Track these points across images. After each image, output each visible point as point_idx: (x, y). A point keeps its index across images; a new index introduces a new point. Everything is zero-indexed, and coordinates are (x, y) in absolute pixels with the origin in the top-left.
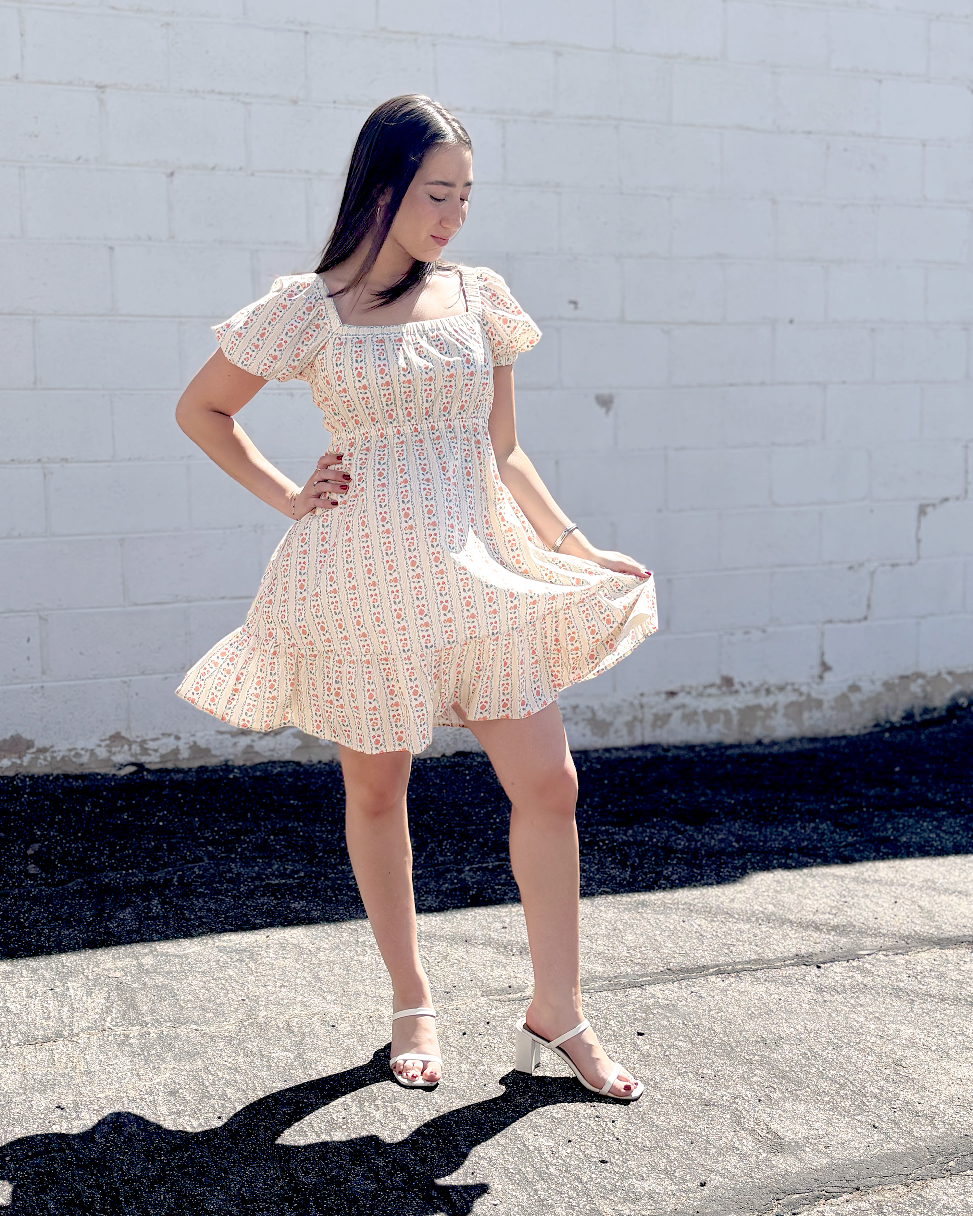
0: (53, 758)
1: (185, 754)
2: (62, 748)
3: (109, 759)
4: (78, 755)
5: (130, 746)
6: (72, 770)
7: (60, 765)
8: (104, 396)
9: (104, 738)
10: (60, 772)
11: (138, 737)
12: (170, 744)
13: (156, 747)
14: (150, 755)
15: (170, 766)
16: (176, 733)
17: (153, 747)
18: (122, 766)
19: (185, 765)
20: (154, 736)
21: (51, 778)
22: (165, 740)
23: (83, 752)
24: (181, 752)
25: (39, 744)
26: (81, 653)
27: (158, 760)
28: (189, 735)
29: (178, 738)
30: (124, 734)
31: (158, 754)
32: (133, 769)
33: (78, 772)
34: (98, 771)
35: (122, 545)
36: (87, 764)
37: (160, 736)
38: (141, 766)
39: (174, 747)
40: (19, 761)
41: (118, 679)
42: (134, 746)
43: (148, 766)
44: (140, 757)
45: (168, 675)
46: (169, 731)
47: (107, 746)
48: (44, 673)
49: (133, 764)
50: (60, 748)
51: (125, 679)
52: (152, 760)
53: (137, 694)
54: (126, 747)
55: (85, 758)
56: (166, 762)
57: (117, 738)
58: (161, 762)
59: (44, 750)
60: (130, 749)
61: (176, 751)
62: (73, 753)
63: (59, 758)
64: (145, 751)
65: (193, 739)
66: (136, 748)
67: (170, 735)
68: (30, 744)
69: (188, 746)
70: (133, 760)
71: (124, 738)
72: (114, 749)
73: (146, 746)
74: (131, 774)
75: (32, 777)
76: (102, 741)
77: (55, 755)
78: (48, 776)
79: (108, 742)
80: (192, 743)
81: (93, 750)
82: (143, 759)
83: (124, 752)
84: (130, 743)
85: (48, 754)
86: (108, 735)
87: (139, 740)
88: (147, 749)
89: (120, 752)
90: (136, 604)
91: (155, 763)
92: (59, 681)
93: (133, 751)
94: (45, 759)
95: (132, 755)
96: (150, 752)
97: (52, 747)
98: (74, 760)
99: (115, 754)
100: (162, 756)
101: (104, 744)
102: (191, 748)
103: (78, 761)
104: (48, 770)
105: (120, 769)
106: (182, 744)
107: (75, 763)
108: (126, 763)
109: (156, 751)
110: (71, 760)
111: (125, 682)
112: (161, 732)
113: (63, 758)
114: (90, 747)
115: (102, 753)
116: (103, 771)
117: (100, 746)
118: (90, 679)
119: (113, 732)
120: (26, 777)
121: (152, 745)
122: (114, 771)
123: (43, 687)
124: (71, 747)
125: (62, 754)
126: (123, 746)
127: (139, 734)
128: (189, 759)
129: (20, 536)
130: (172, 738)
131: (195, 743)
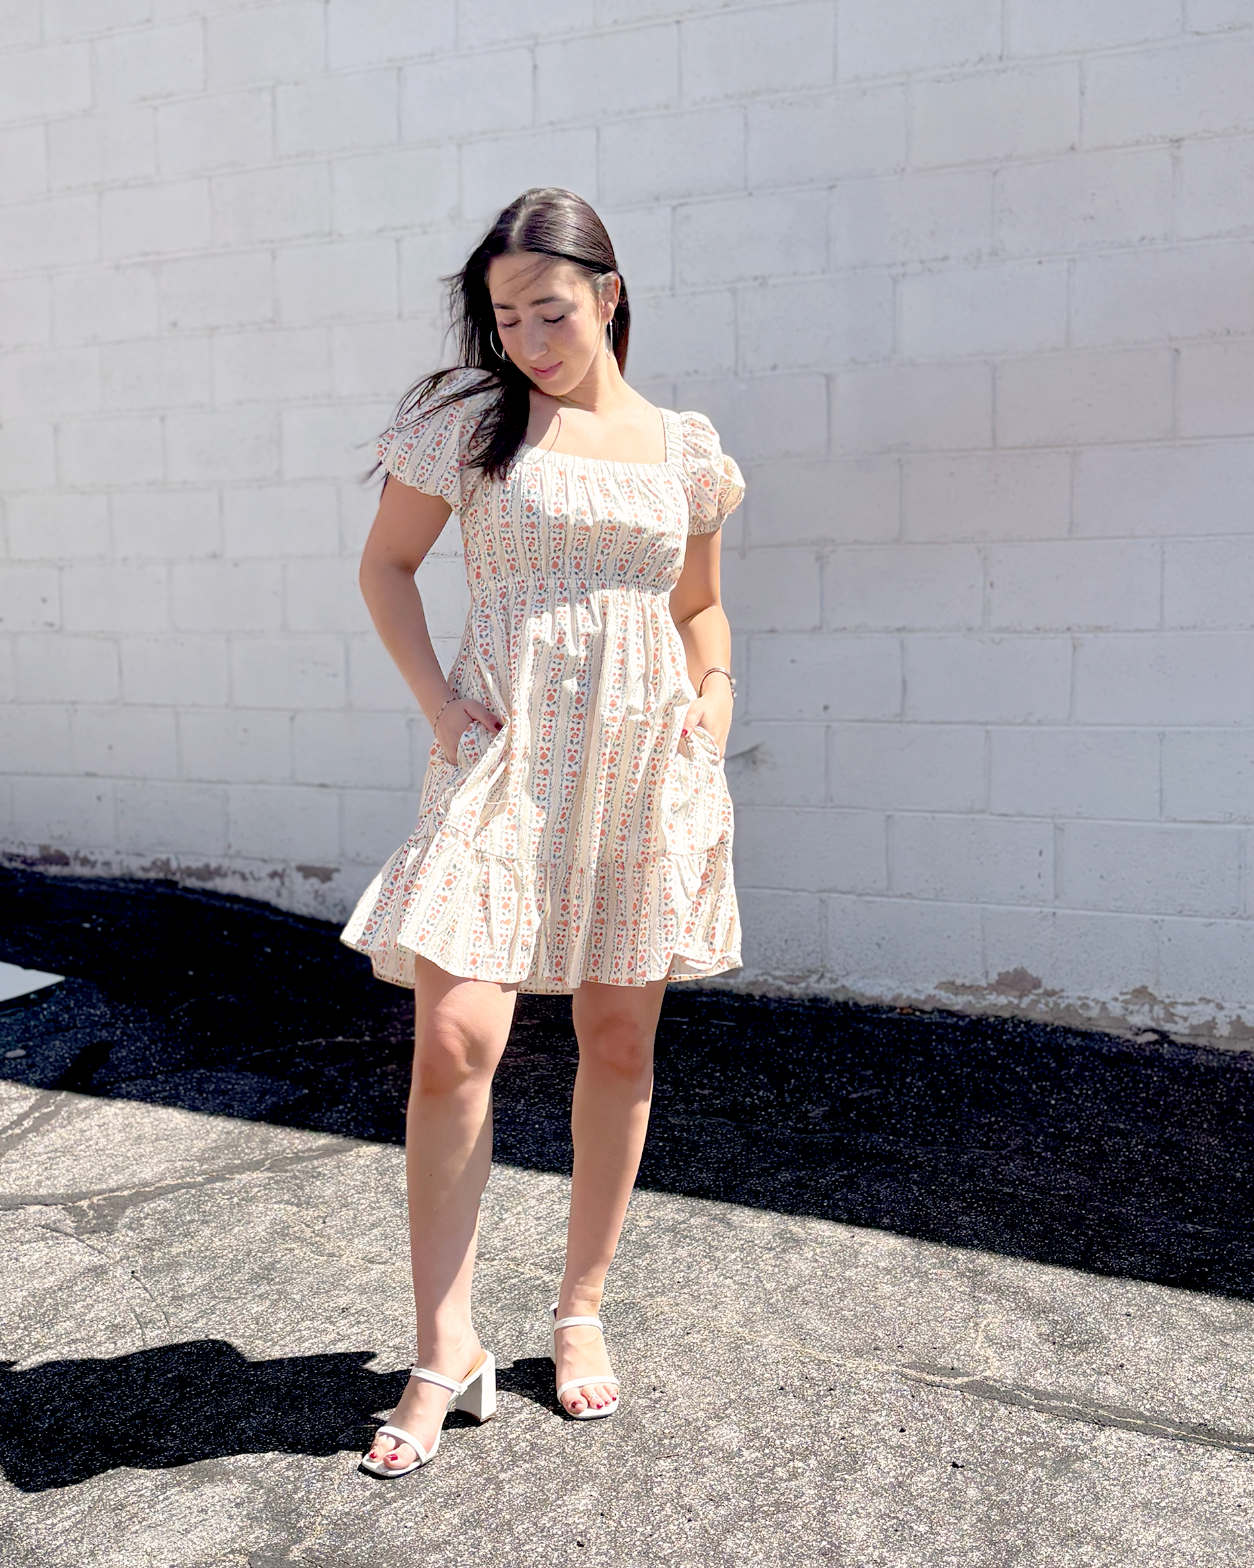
0: (1056, 1004)
1: (1224, 1030)
2: (1072, 995)
3: (1123, 1019)
4: (1085, 1006)
5: (1152, 1006)
6: (1076, 1024)
7: (1062, 1015)
8: (1153, 545)
9: (1125, 990)
10: (1062, 1023)
11: (1168, 997)
12: (1206, 1012)
13: (1185, 1015)
14: (1176, 1023)
15: (1202, 1042)
16: (1217, 1001)
17: (1180, 1014)
18: (1140, 1031)
19: (1222, 1047)
20: (1190, 1000)
21: (1048, 1029)
22: (1201, 1007)
23: (1092, 1004)
24: (1218, 1026)
25: (1048, 984)
26: (1102, 877)
27: (1187, 1031)
28: (1237, 1005)
29: (1220, 1007)
30: (1150, 990)
31: (1187, 1024)
32: (1152, 1037)
33: (1083, 1028)
34: (1107, 1031)
35: (1161, 740)
36: (1094, 1019)
37: (1197, 1001)
38: (1164, 1036)
39: (1210, 1018)
40: (1016, 1001)
41: (1147, 917)
42: (1156, 1008)
43: (1173, 1037)
44: (1162, 1023)
45: (1212, 920)
46: (1208, 997)
47: (1125, 1001)
48: (1057, 896)
49: (1154, 1031)
50: (1070, 994)
51: (1155, 917)
52: (1179, 1030)
53: (1170, 940)
54: (1147, 1007)
55: (1094, 1012)
56: (1198, 1035)
57: (1141, 993)
58: (1190, 1035)
59: (1050, 994)
60: (1151, 1011)
61: (1212, 1025)
62: (1079, 1003)
63: (1063, 1006)
64: (1170, 1017)
65: (1239, 1012)
66: (1159, 1011)
67: (1208, 1002)
68: (1037, 984)
69: (1228, 1020)
70: (1153, 1025)
71: (1151, 994)
72: (1131, 1007)
73: (1171, 1010)
74: (1149, 1043)
75: (1027, 1023)
76: (1122, 994)
77: (1060, 1001)
78: (1046, 1025)
79: (1128, 997)
80: (1234, 1018)
81: (1104, 1003)
82: (1167, 1027)
83: (1143, 1014)
84: (1153, 1000)
85: (1051, 1000)
86: (1130, 988)
87: (1167, 1001)
88: (1173, 1015)
89: (1138, 1012)
90: (1175, 820)
91: (1182, 1035)
92: (1074, 909)
93: (1155, 1014)
94: (1047, 1005)
95: (1152, 1019)
96: (1176, 1019)
97: (1062, 991)
98: (1081, 1011)
99: (1131, 1012)
100: (1192, 1027)
101: (1121, 998)
102: (1231, 1023)
103: (1086, 1014)
104: (1048, 1019)
105: (1137, 1034)
106: (1221, 1017)
107: (1080, 1015)
108: (1143, 1028)
109: (1185, 1019)
110: (1076, 1011)
111: (1156, 922)
112: (1199, 996)
113: (1068, 1006)
114: (1102, 1000)
115: (1116, 1009)
116: (1114, 1032)
117: (1116, 999)
118: (1112, 911)
119: (1138, 985)
120: (1021, 1022)
121: (1180, 1010)
122: (1129, 1036)
123: (1054, 914)
124: (1083, 995)
125: (1067, 1001)
126: (1143, 1005)
127: (1170, 993)
128: (1228, 1039)
129: (1039, 722)
130: (1212, 1005)
131: (1239, 1017)
